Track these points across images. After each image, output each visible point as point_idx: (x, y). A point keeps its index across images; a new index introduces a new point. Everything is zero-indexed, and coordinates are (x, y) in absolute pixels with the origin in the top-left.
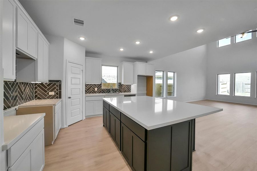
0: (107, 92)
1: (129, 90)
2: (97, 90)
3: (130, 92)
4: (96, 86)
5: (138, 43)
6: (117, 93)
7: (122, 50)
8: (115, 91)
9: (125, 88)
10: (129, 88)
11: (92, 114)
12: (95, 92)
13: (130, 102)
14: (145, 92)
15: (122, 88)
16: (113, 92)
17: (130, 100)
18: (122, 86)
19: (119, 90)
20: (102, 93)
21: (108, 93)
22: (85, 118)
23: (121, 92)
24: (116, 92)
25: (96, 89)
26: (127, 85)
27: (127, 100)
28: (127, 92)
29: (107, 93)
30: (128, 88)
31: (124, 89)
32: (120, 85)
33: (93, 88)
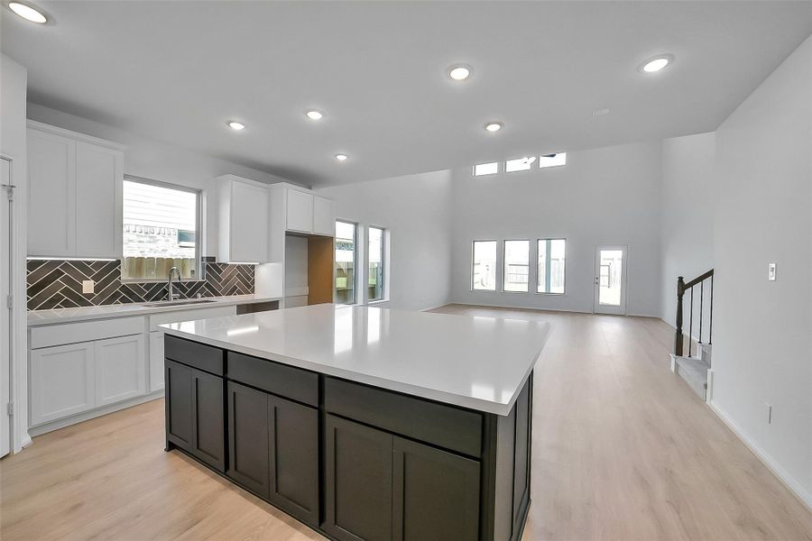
0: (148, 298)
1: (249, 287)
2: (97, 289)
3: (253, 292)
4: (89, 272)
5: (315, 116)
6: (200, 299)
7: (237, 127)
8: (188, 290)
9: (231, 276)
10: (249, 279)
11: (79, 407)
12: (83, 301)
13: (255, 329)
14: (306, 291)
15: (220, 280)
16: (182, 297)
17: (252, 323)
18: (220, 272)
19: (207, 285)
20: (124, 301)
21: (157, 299)
22: (26, 439)
23: (217, 294)
24: (196, 297)
25: (88, 286)
26: (239, 267)
27: (240, 325)
28: (240, 293)
29: (148, 303)
30: (246, 279)
31: (227, 281)
32: (212, 265)
33: (67, 280)
